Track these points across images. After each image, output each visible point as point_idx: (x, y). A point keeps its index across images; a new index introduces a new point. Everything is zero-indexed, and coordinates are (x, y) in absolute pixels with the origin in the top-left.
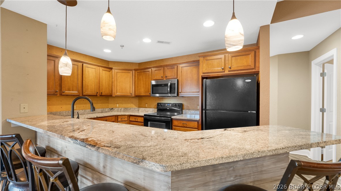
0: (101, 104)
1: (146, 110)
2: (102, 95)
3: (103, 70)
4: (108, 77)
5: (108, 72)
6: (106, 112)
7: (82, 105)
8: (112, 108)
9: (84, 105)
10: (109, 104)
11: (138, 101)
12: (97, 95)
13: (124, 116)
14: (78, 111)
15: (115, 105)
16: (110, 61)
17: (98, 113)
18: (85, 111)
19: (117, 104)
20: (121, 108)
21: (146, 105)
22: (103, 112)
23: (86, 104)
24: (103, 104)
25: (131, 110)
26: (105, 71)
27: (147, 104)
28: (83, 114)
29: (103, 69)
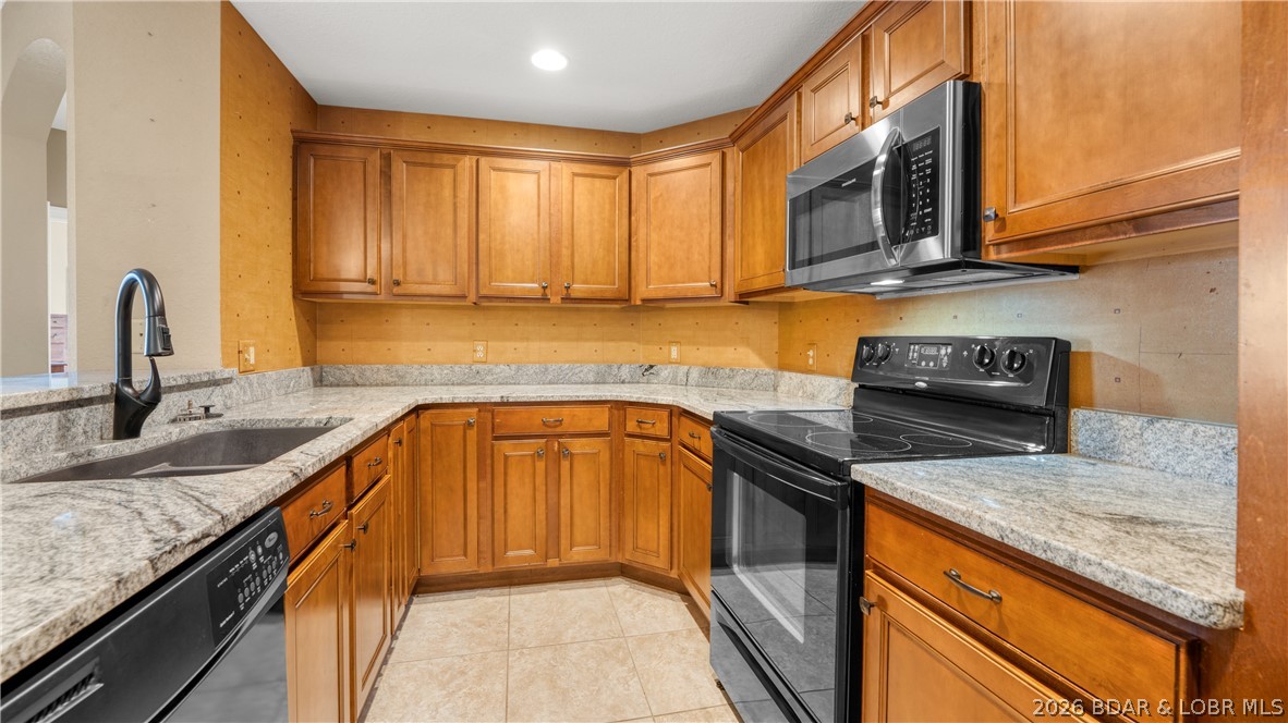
0: (598, 345)
1: (809, 389)
2: (573, 295)
3: (575, 174)
4: (607, 206)
5: (605, 181)
6: (623, 382)
7: (510, 345)
8: (651, 367)
9: (521, 345)
10: (639, 342)
11: (775, 330)
12: (545, 299)
13: (650, 412)
14: (491, 366)
15: (665, 348)
16: (645, 134)
17: (581, 383)
18: (518, 369)
19: (671, 342)
20: (686, 368)
21: (811, 353)
22: (604, 383)
23: (528, 339)
24: (612, 344)
25: (739, 379)
26: (589, 179)
27: (812, 344)
28: (511, 384)
29: (577, 168)
